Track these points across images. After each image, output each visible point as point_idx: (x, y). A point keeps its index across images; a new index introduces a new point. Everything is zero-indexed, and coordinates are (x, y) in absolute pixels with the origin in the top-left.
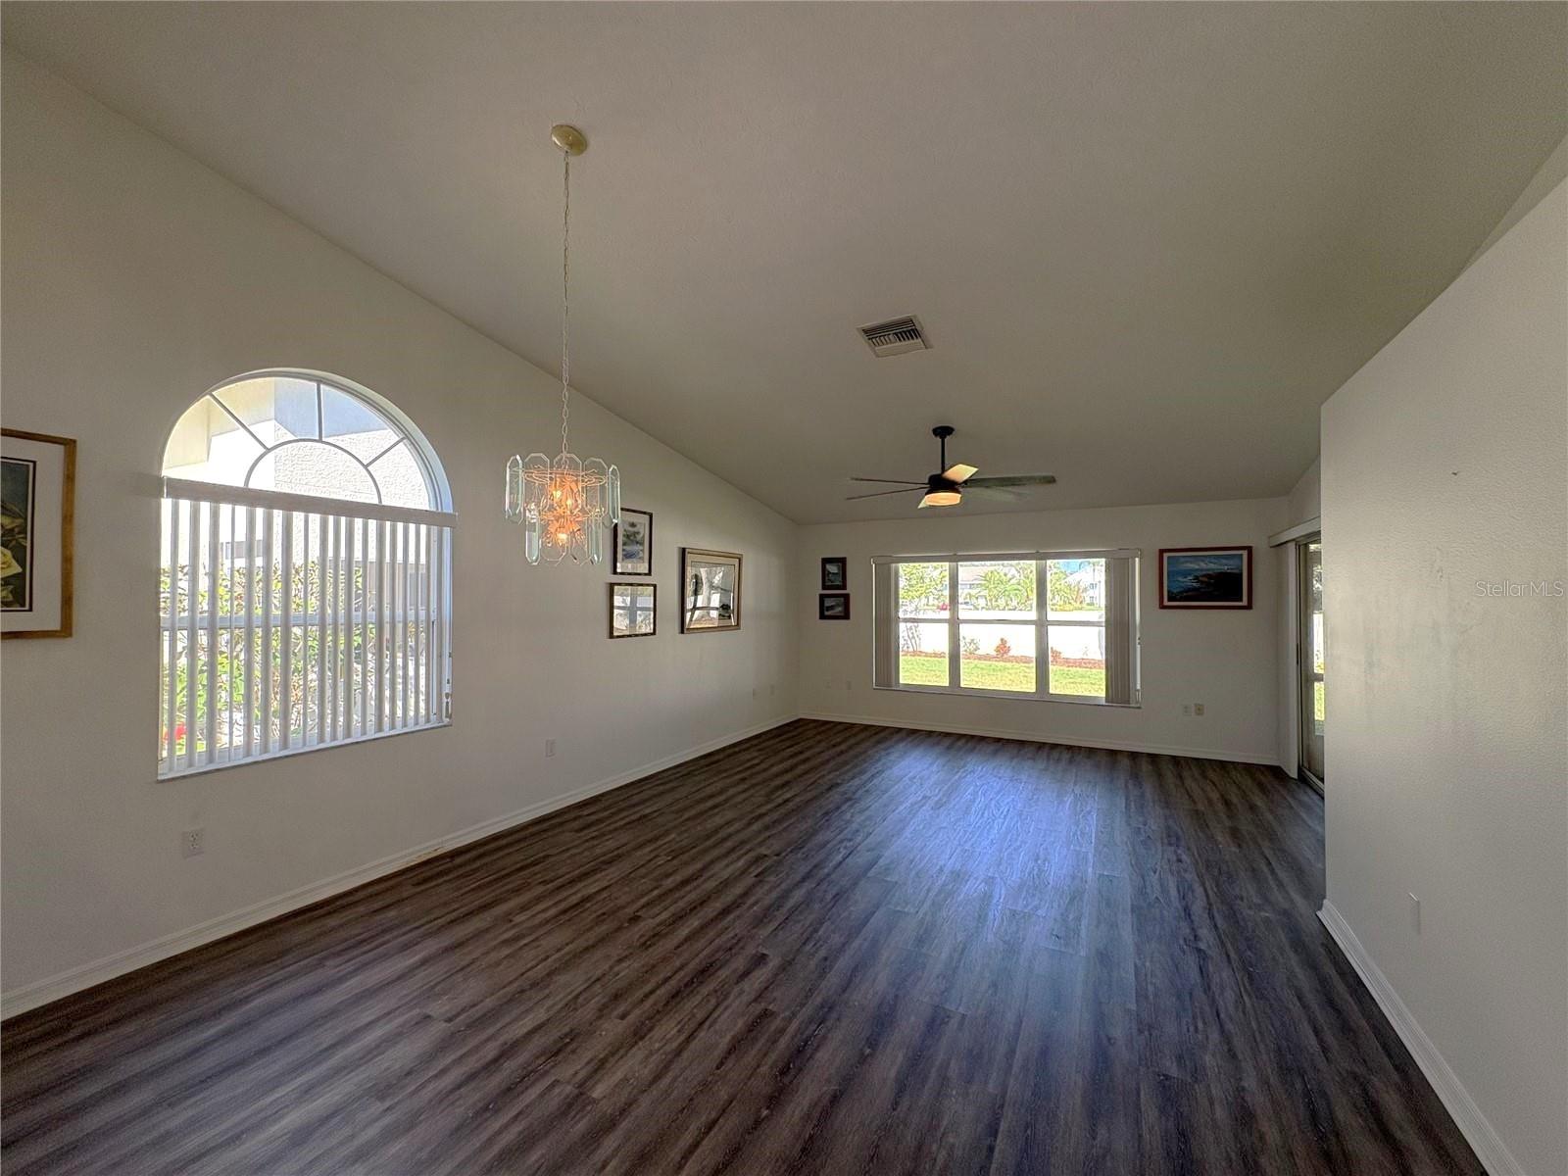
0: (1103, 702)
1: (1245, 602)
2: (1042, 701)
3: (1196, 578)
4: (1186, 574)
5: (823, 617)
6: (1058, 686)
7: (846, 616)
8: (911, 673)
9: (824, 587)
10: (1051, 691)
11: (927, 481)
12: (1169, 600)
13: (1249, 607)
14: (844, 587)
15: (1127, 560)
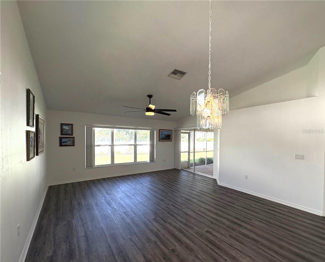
0: (149, 162)
2: (136, 164)
3: (165, 135)
5: (61, 145)
6: (139, 160)
7: (73, 145)
9: (62, 134)
10: (137, 161)
11: (146, 109)
12: (161, 140)
13: (172, 141)
14: (72, 135)
15: (154, 131)
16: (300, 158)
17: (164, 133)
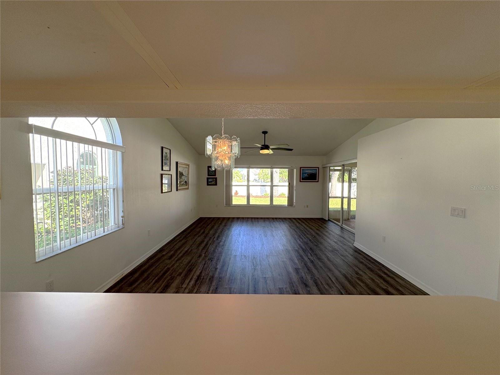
0: (287, 206)
1: (317, 181)
2: (272, 207)
3: (308, 175)
4: (305, 173)
5: (208, 185)
6: (275, 203)
7: (216, 184)
8: (236, 201)
9: (208, 175)
10: (274, 204)
12: (302, 180)
13: (318, 182)
14: (215, 175)
15: (293, 169)
16: (458, 215)
17: (307, 171)
